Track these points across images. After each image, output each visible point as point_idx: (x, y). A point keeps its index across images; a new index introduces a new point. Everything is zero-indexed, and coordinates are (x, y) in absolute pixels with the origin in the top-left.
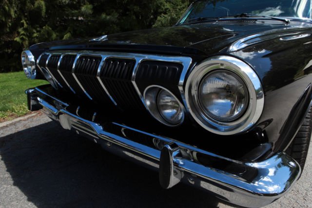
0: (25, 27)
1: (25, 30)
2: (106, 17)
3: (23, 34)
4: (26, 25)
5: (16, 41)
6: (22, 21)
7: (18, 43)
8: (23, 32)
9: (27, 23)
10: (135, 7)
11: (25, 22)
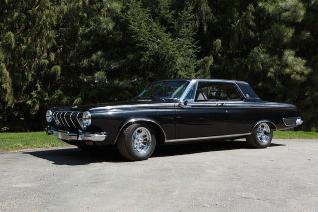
0: (38, 90)
1: (38, 93)
2: (118, 83)
3: (36, 98)
4: (39, 88)
5: (28, 104)
6: (36, 85)
7: (30, 106)
8: (35, 96)
9: (41, 87)
10: (150, 73)
11: (39, 86)
